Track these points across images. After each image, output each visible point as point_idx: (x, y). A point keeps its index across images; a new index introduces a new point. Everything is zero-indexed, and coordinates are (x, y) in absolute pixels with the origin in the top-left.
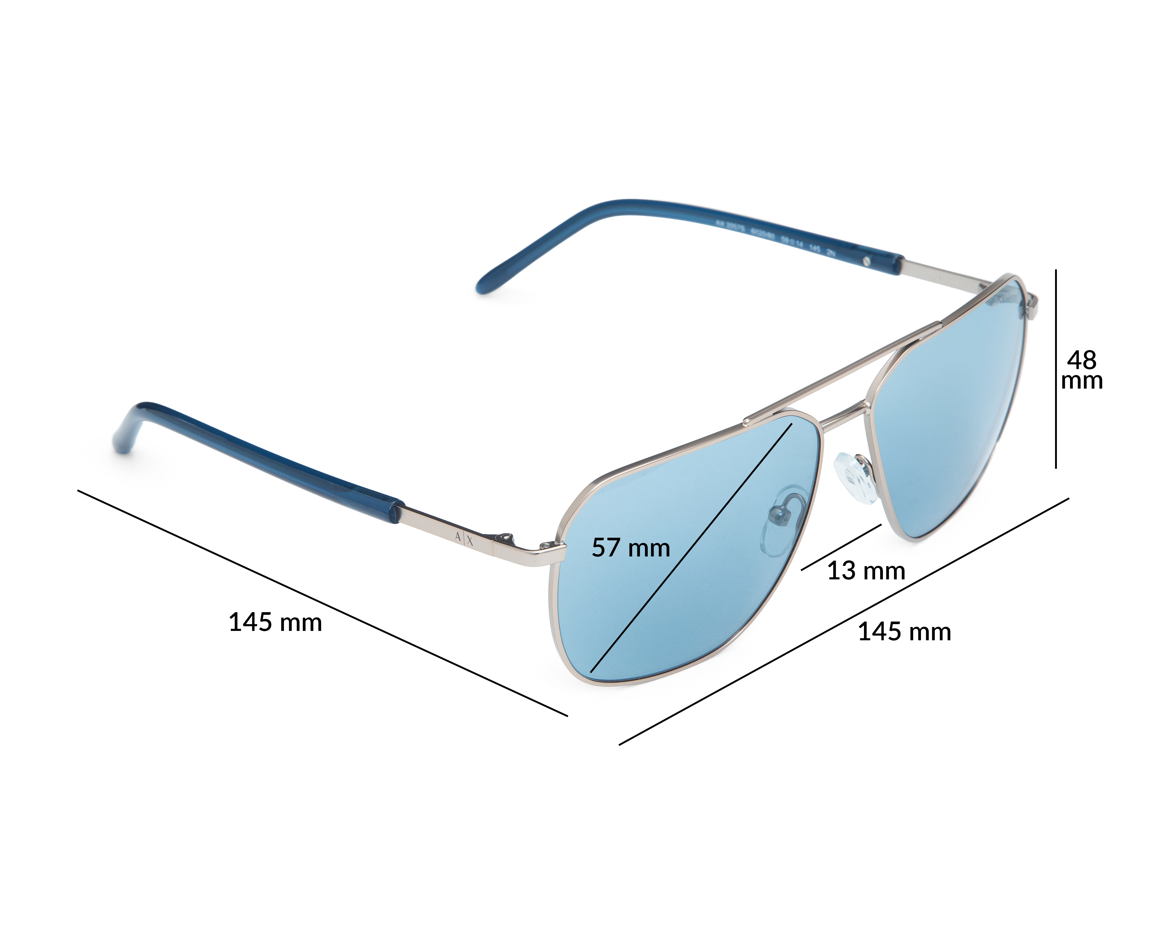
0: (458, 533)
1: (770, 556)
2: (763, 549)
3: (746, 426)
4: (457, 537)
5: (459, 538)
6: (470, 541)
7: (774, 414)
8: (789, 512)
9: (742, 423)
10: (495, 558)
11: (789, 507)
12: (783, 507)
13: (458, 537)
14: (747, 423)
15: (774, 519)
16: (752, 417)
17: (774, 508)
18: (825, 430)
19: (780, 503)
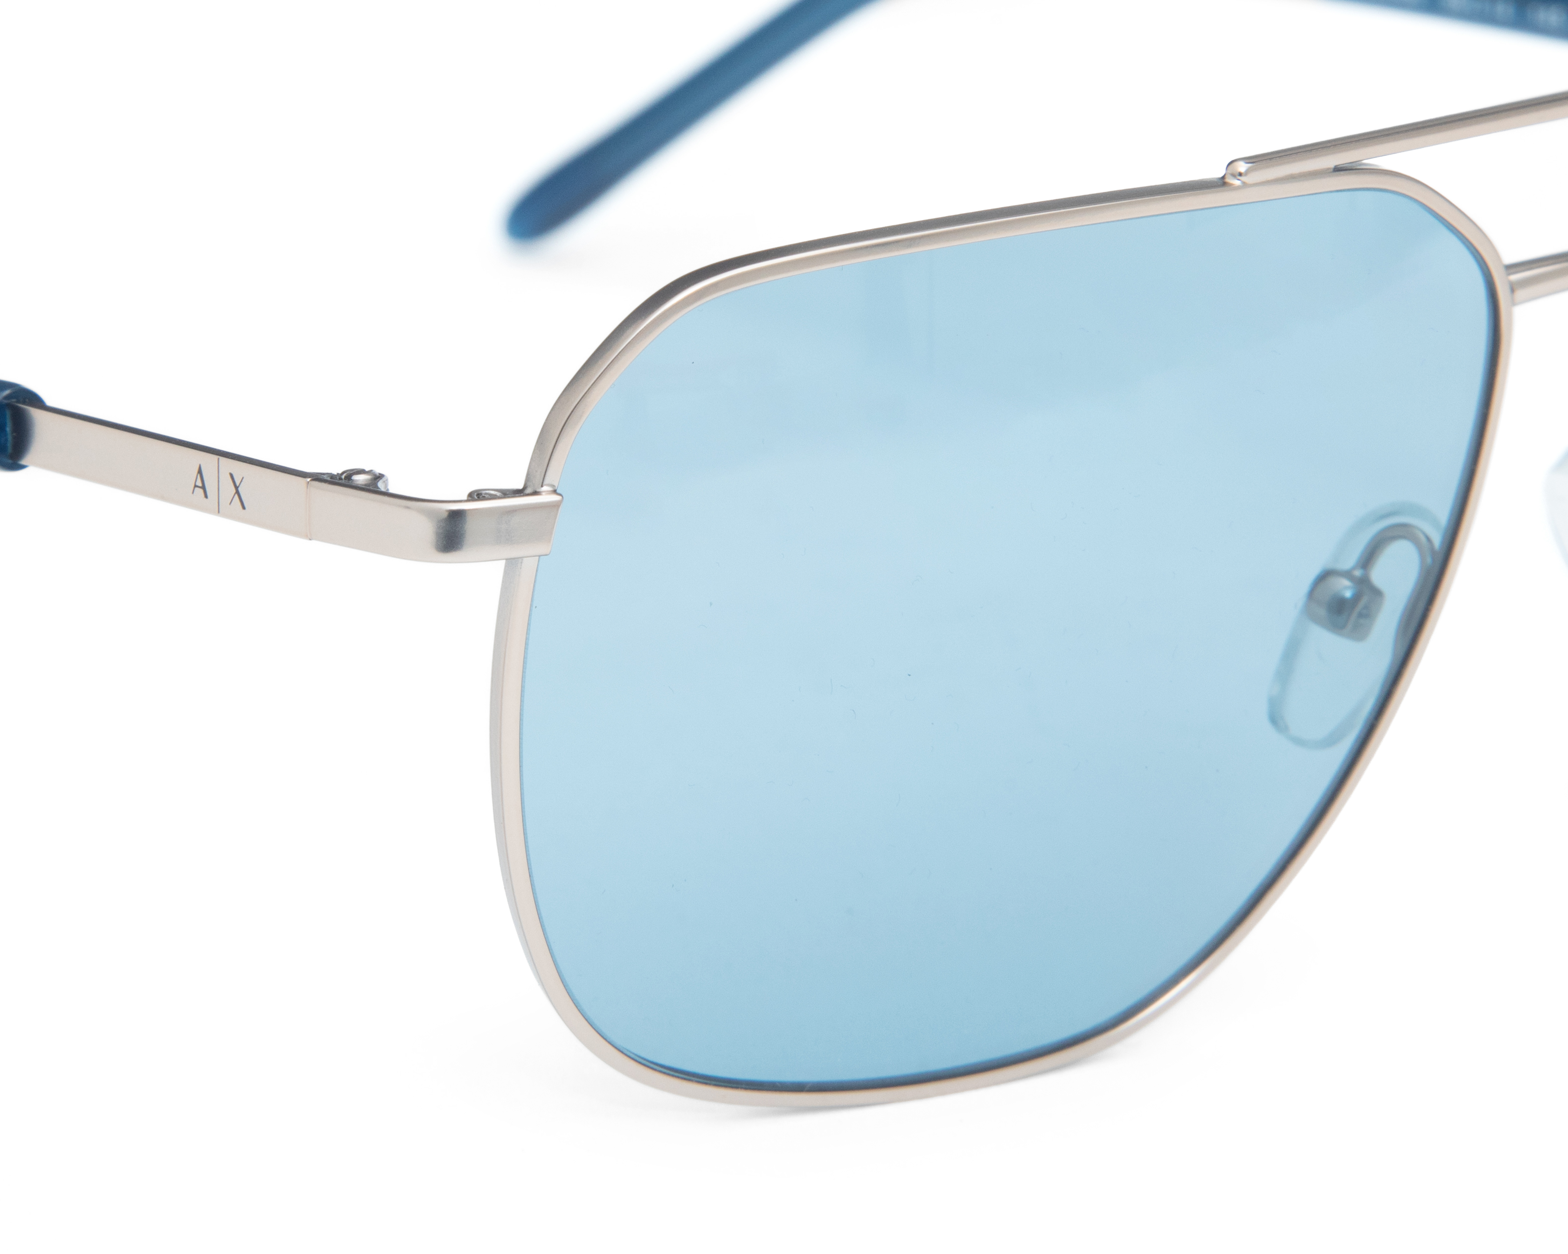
0: (200, 472)
1: (1299, 742)
2: (1276, 719)
3: (1237, 183)
4: (196, 486)
5: (203, 487)
6: (237, 492)
7: (1338, 170)
8: (1377, 593)
9: (1223, 177)
10: (316, 545)
11: (1379, 575)
12: (1358, 573)
13: (199, 483)
14: (1240, 174)
15: (1322, 612)
16: (1258, 161)
17: (1325, 576)
18: (1520, 294)
19: (1349, 562)
